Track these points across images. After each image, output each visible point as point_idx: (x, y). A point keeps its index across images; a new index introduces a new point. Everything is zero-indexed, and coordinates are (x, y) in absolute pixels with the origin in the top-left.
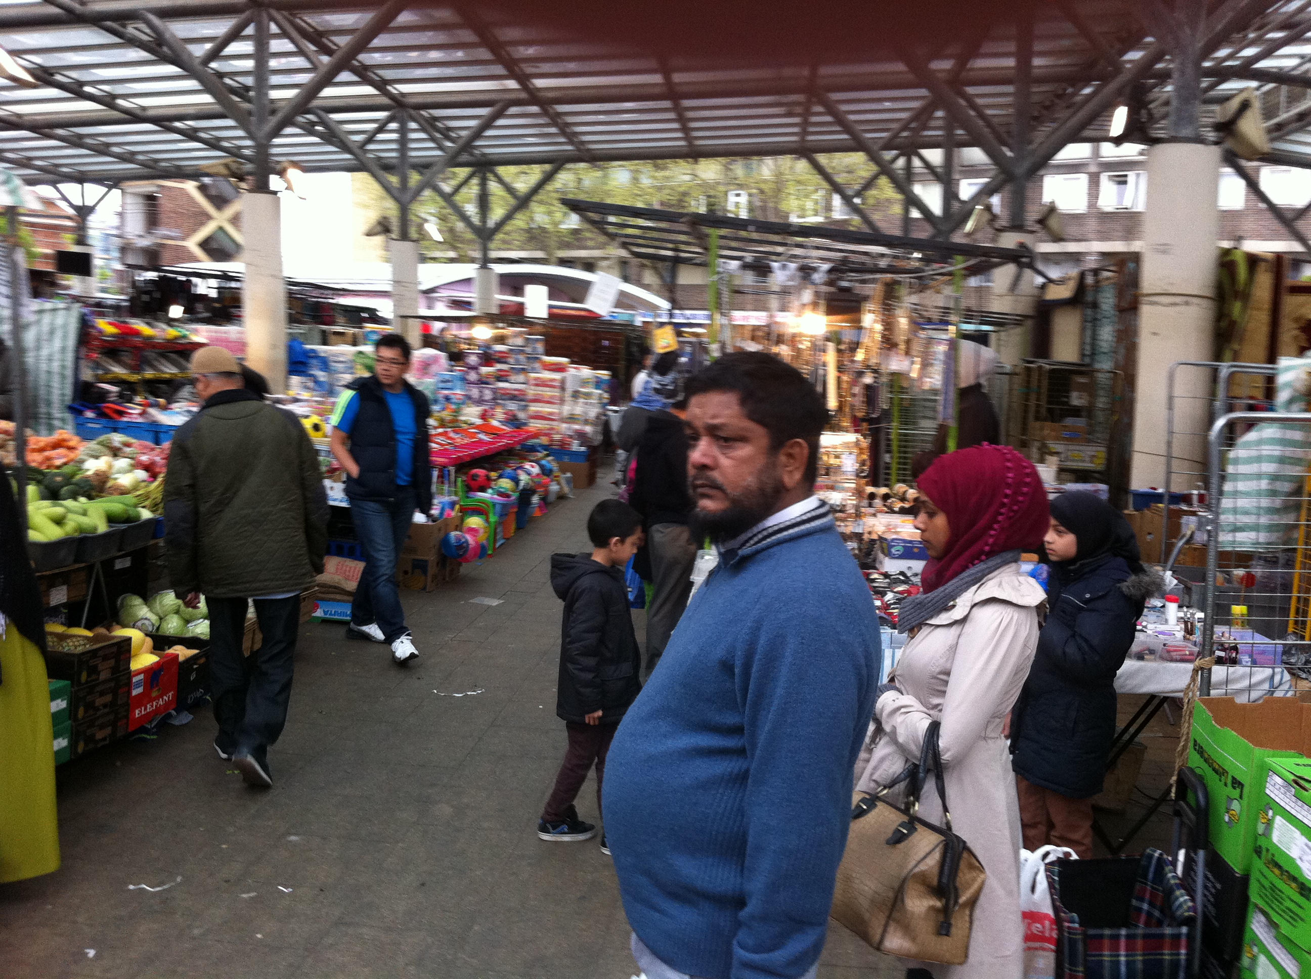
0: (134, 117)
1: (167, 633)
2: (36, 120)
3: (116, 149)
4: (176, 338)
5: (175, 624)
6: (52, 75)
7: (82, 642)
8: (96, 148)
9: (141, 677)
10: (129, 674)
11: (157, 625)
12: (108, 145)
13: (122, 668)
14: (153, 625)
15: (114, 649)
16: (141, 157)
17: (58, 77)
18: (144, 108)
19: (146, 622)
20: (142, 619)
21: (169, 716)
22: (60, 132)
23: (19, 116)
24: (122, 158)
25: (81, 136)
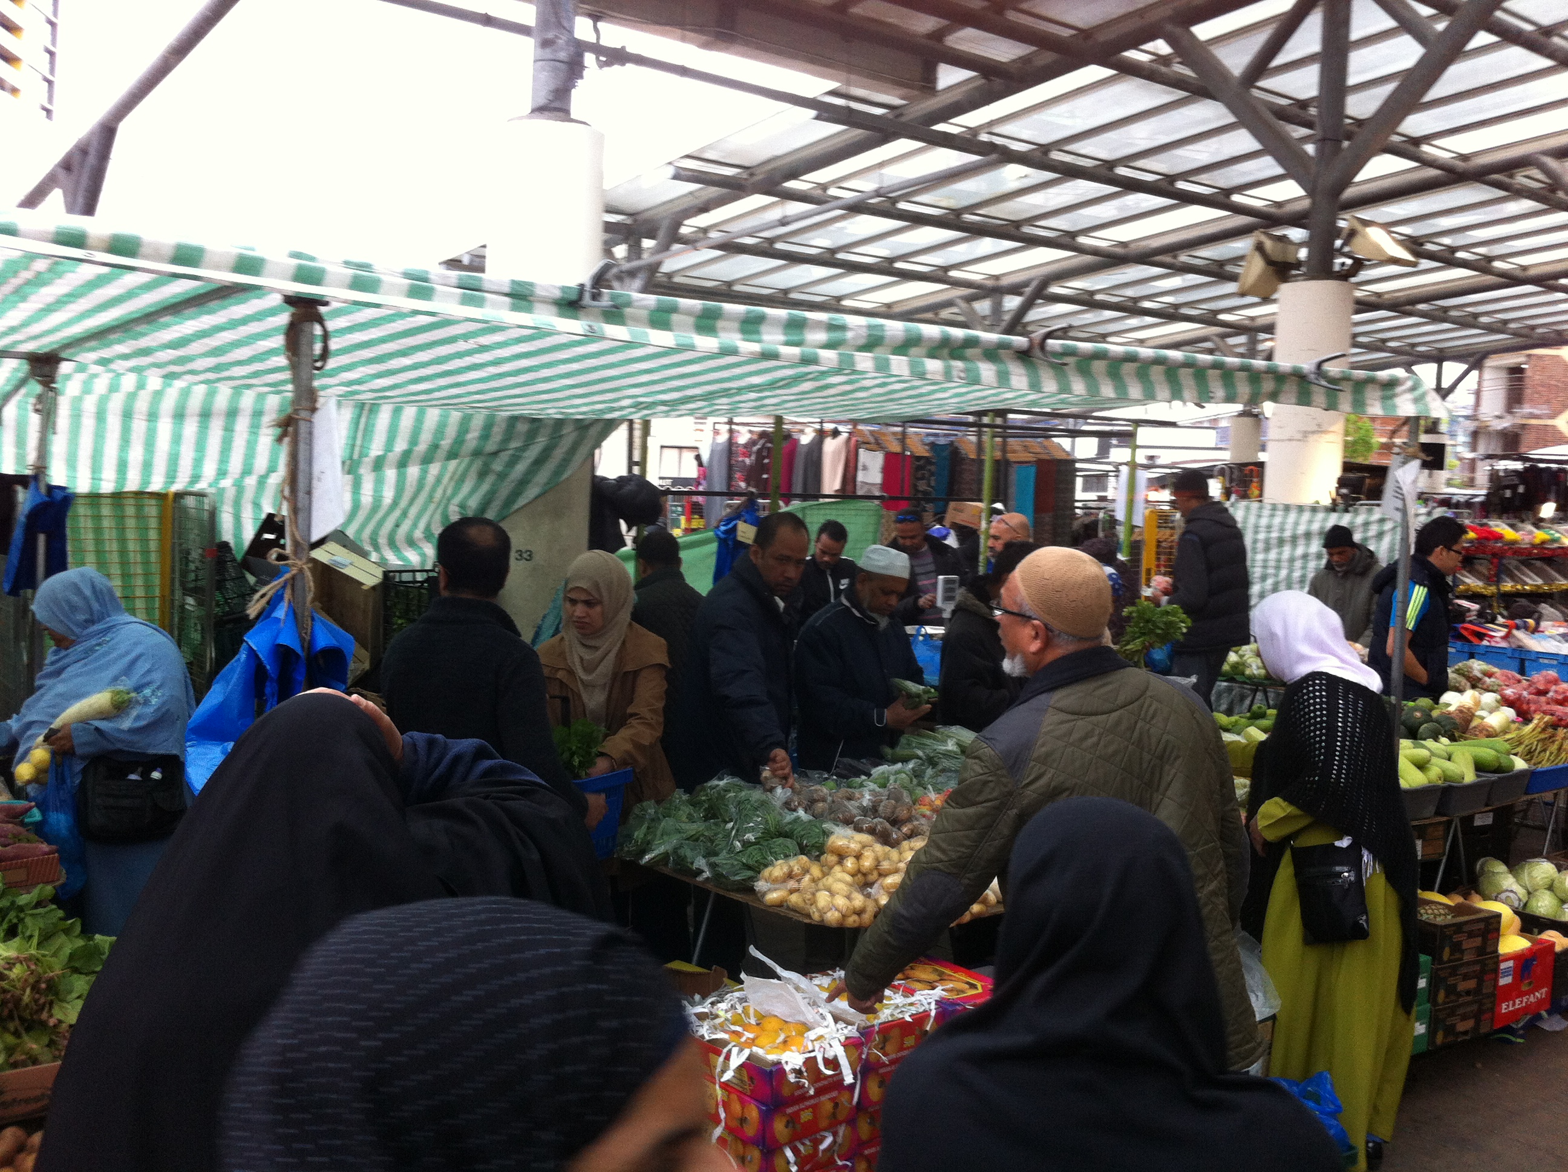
0: (1511, 280)
1: (1538, 914)
2: (1398, 297)
3: (1484, 320)
4: (1543, 542)
5: (1546, 902)
6: (1422, 244)
7: (1442, 911)
8: (1462, 320)
9: (1511, 963)
10: (1497, 958)
11: (1524, 900)
12: (1476, 316)
13: (1488, 950)
14: (1520, 900)
15: (1482, 926)
16: (1512, 326)
17: (1429, 247)
18: (1524, 268)
19: (1511, 895)
20: (1507, 891)
21: (1539, 1017)
22: (1422, 307)
23: (1378, 295)
24: (1490, 329)
25: (1446, 309)
